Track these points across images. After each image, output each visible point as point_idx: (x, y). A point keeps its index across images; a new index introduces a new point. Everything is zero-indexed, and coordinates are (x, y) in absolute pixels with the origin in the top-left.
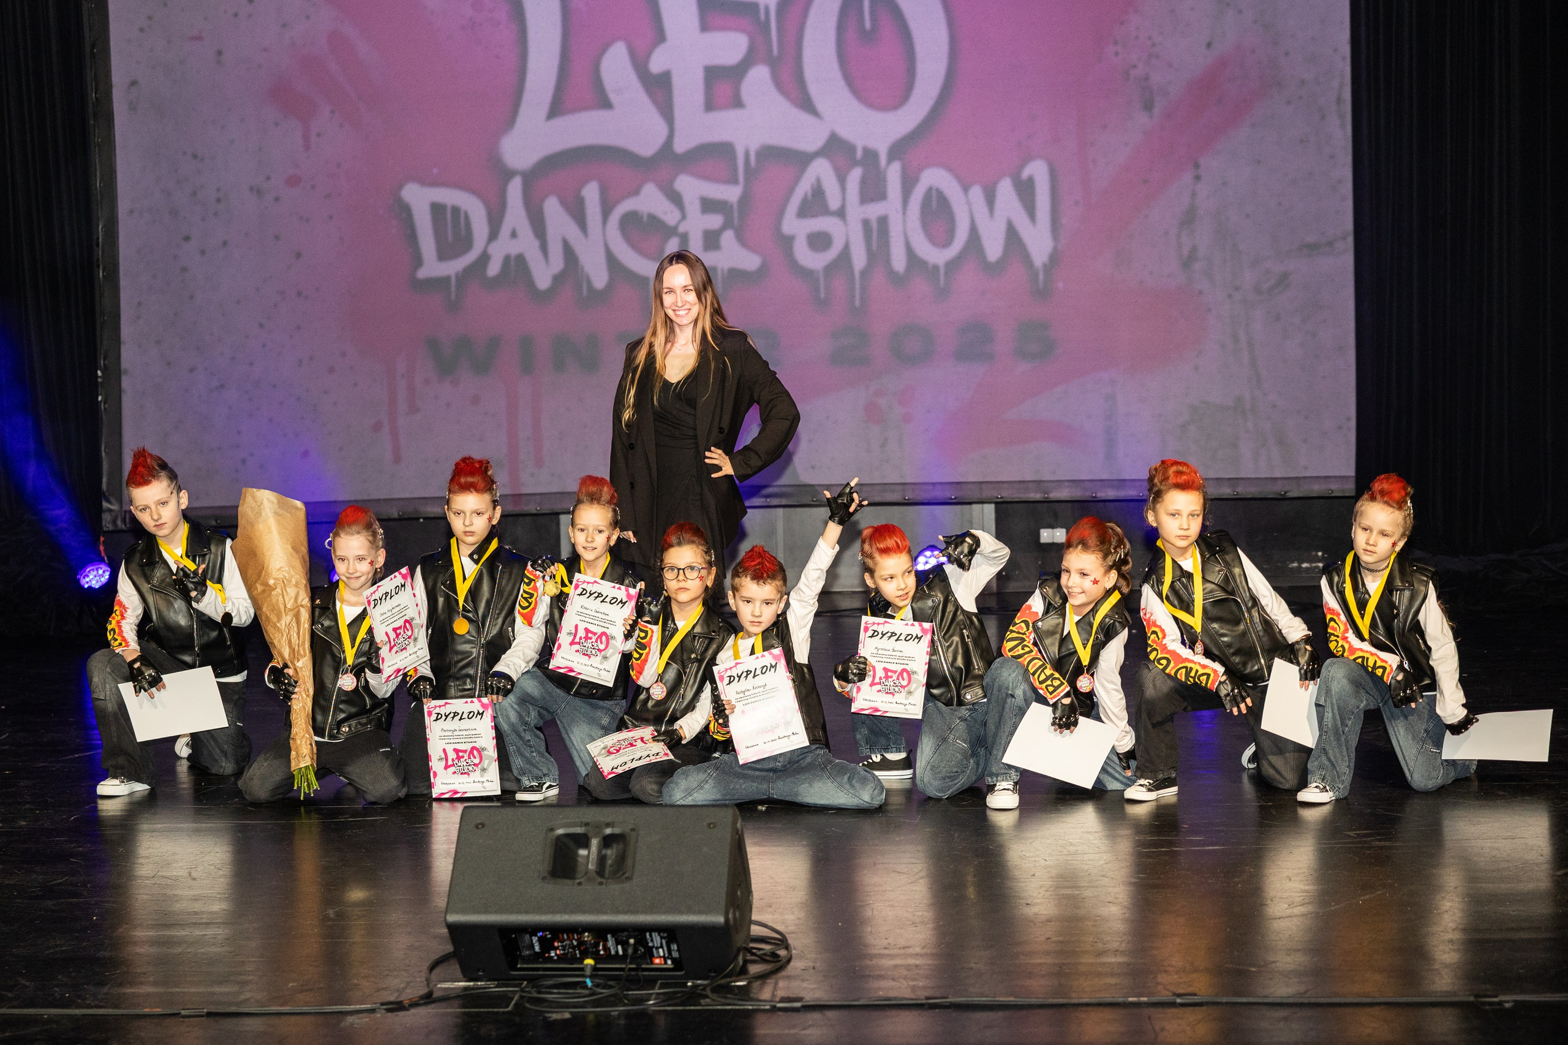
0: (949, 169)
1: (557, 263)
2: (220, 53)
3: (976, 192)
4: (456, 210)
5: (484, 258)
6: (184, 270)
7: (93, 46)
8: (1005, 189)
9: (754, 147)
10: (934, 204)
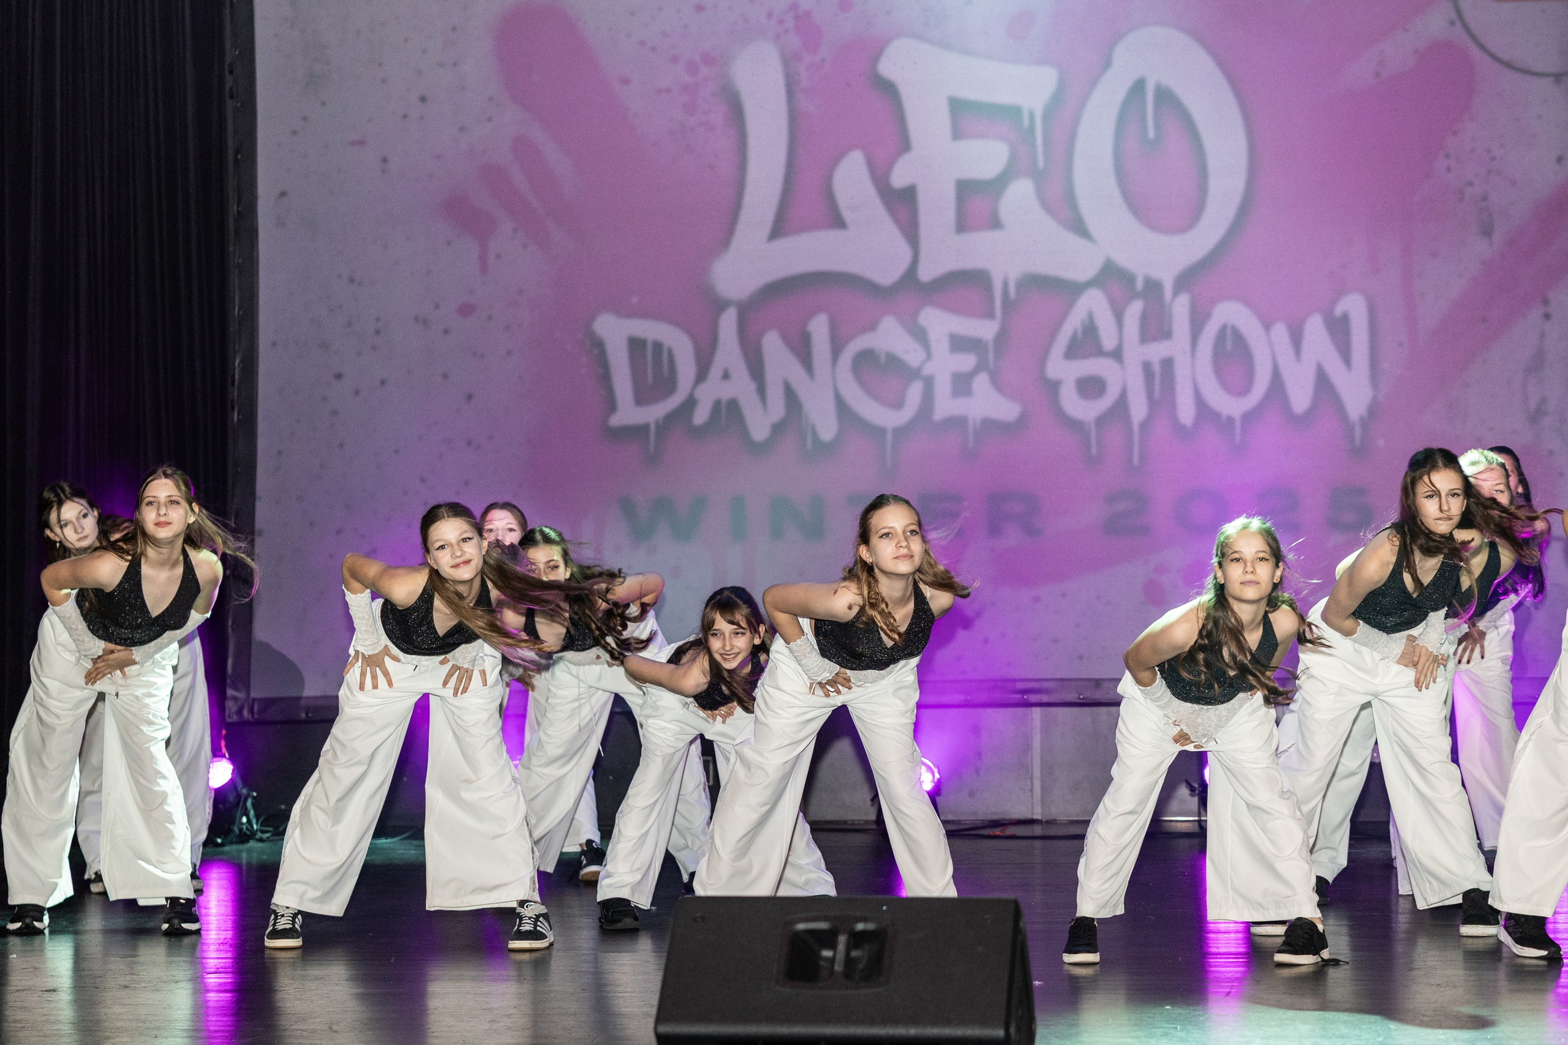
0: (1248, 302)
1: (777, 408)
2: (385, 160)
3: (1280, 332)
4: (658, 346)
5: (690, 403)
6: (335, 413)
7: (237, 152)
8: (1315, 328)
9: (1014, 275)
10: (1229, 345)
